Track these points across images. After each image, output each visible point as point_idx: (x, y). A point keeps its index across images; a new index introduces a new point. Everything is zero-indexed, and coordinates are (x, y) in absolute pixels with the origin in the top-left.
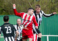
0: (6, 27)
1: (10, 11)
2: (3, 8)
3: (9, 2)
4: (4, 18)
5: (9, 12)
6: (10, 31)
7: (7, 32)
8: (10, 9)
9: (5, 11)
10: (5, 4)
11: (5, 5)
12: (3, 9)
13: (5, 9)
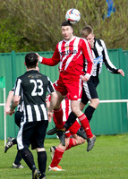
0: (32, 81)
1: (41, 43)
2: (25, 35)
3: (39, 21)
4: (26, 58)
5: (39, 45)
6: (40, 90)
7: (34, 94)
8: (42, 37)
9: (29, 42)
10: (30, 26)
11: (28, 28)
12: (25, 39)
13: (29, 38)
